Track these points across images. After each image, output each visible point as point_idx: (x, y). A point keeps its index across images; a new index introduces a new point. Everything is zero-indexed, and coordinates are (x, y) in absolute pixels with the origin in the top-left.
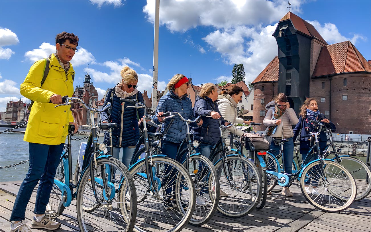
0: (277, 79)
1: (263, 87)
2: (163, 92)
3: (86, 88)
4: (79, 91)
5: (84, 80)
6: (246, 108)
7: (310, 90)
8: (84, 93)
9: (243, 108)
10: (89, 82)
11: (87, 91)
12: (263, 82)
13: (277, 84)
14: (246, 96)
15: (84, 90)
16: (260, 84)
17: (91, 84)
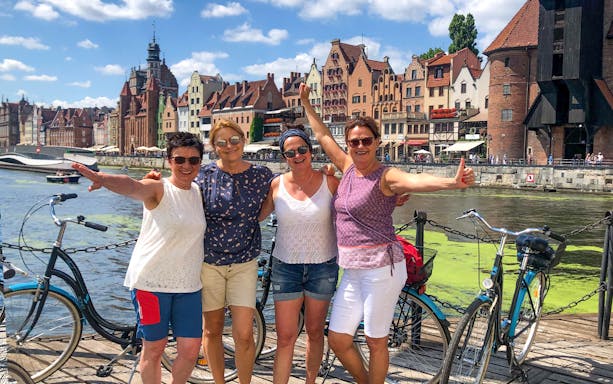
0: (536, 43)
1: (508, 59)
2: (307, 75)
3: (152, 72)
4: (138, 77)
5: (147, 55)
6: (475, 104)
7: (604, 64)
8: (148, 81)
9: (468, 104)
10: (157, 59)
11: (154, 78)
12: (507, 49)
13: (536, 52)
14: (474, 79)
15: (148, 75)
16: (501, 53)
17: (161, 63)
